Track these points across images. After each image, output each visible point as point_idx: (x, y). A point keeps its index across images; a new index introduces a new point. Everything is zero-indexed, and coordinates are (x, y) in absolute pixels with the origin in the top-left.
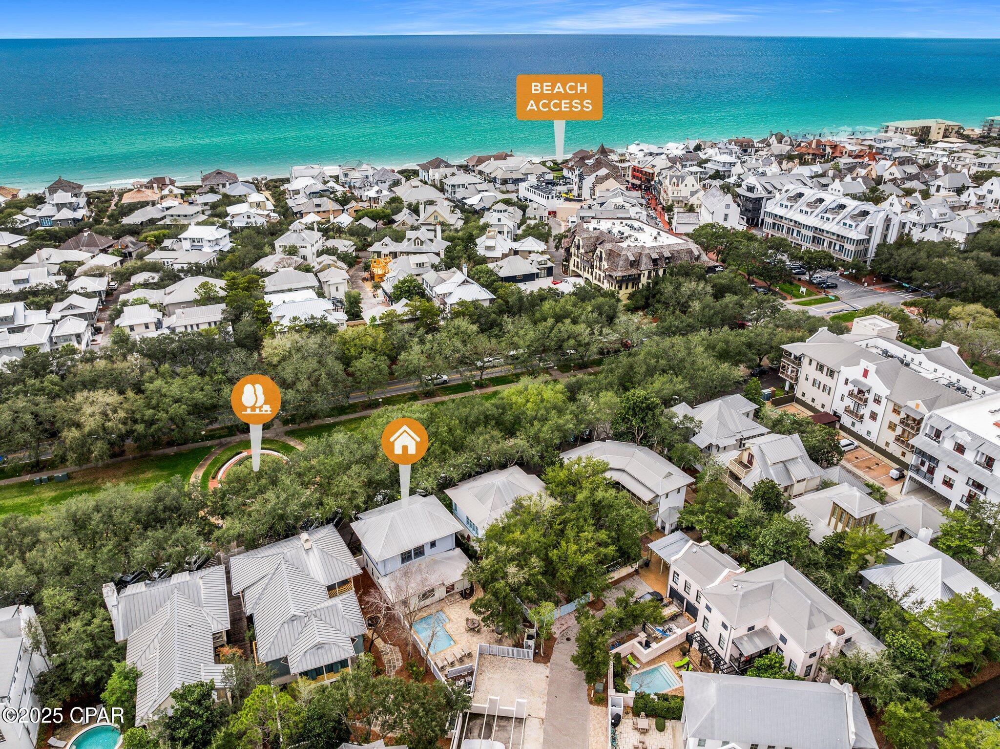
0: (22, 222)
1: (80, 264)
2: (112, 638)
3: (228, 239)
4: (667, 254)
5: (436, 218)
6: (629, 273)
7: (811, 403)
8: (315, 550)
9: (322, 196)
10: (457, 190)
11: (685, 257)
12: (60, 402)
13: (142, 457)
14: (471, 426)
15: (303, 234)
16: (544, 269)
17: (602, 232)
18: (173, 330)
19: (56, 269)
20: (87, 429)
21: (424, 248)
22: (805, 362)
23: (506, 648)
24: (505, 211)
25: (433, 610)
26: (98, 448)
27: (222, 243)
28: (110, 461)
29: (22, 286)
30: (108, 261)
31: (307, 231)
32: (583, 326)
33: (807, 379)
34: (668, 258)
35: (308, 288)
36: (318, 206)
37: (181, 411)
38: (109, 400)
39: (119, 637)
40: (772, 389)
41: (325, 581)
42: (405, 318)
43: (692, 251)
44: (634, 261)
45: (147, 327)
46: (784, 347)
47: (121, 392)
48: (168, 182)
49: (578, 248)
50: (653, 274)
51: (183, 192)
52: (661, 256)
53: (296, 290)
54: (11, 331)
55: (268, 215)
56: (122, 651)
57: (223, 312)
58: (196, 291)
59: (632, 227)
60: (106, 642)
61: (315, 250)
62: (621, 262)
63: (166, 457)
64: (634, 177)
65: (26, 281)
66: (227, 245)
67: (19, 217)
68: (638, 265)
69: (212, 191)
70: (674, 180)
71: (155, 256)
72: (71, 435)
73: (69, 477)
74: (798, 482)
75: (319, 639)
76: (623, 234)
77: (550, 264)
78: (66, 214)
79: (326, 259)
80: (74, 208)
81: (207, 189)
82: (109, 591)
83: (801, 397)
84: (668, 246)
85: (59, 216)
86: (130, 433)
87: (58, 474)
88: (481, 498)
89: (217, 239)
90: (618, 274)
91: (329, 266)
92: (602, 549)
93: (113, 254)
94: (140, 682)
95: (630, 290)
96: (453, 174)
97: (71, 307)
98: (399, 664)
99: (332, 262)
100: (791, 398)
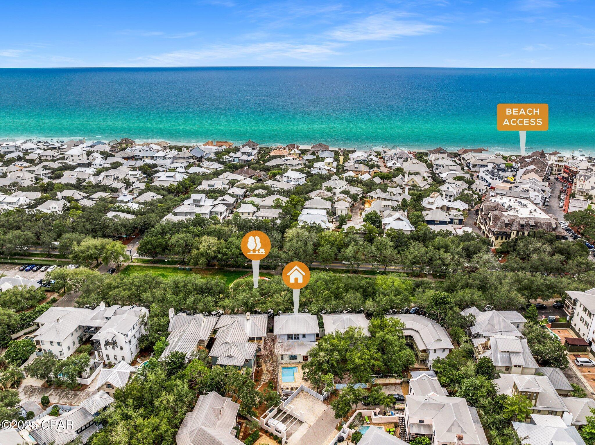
0: (226, 159)
1: (238, 181)
2: (167, 330)
3: (304, 179)
4: (532, 223)
5: (413, 182)
6: (503, 230)
7: (578, 331)
8: (251, 320)
9: (361, 163)
10: (439, 167)
11: (545, 227)
12: (197, 238)
13: (220, 269)
14: (347, 288)
15: (337, 182)
16: (457, 220)
17: (498, 204)
18: (257, 217)
19: (227, 182)
20: (200, 251)
21: (395, 198)
22: (578, 304)
23: (315, 392)
24: (453, 183)
25: (293, 365)
26: (202, 260)
27: (300, 181)
28: (205, 267)
29: (210, 188)
30: (250, 182)
31: (339, 181)
32: (449, 254)
33: (578, 315)
34: (533, 226)
35: (324, 209)
36: (357, 168)
37: (237, 252)
38: (213, 241)
39: (169, 330)
40: (557, 317)
41: (250, 334)
42: (360, 232)
43: (551, 224)
44: (509, 224)
45: (249, 214)
46: (568, 292)
47: (219, 239)
48: (296, 146)
49: (482, 211)
50: (520, 234)
51: (300, 152)
52: (527, 224)
53: (319, 209)
54: (197, 206)
55: (329, 170)
56: (168, 335)
57: (280, 213)
58: (273, 202)
59: (520, 204)
60: (164, 329)
61: (341, 190)
62: (499, 223)
63: (229, 271)
64: (565, 172)
65: (213, 186)
66: (303, 182)
67: (227, 157)
68: (511, 227)
69: (314, 154)
70: (582, 178)
71: (269, 183)
72: (194, 252)
73: (191, 270)
74: (516, 366)
75: (232, 354)
76: (511, 207)
77: (462, 218)
78: (245, 157)
79: (343, 196)
80: (249, 155)
81: (311, 152)
82: (171, 312)
83: (574, 326)
84: (535, 218)
85: (242, 158)
86: (216, 257)
87: (187, 267)
88: (334, 322)
89: (298, 179)
90: (496, 230)
91: (342, 199)
92: (372, 361)
93: (254, 179)
94: (168, 347)
95: (504, 240)
96: (443, 158)
97: (224, 200)
98: (267, 381)
99: (343, 198)
100: (568, 326)
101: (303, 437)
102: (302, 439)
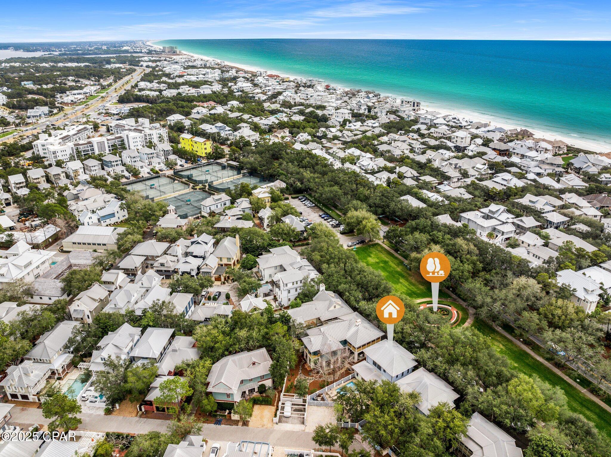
8: (358, 327)
41: (348, 337)
58: (564, 242)
101: (289, 431)
102: (287, 432)
